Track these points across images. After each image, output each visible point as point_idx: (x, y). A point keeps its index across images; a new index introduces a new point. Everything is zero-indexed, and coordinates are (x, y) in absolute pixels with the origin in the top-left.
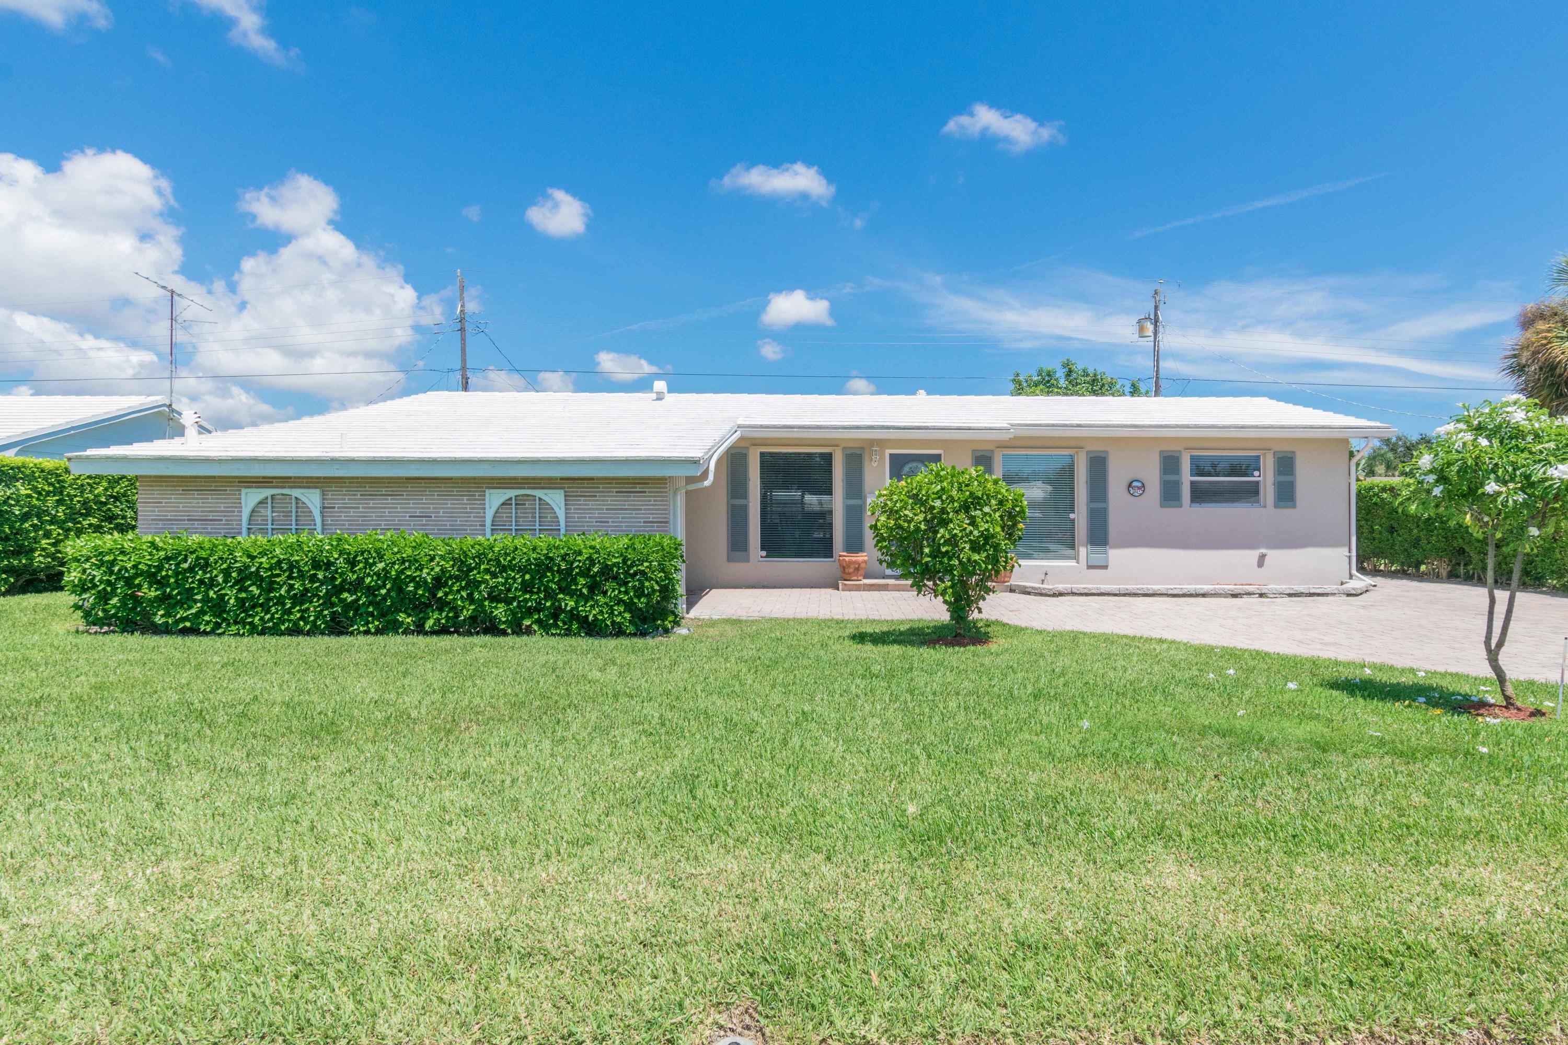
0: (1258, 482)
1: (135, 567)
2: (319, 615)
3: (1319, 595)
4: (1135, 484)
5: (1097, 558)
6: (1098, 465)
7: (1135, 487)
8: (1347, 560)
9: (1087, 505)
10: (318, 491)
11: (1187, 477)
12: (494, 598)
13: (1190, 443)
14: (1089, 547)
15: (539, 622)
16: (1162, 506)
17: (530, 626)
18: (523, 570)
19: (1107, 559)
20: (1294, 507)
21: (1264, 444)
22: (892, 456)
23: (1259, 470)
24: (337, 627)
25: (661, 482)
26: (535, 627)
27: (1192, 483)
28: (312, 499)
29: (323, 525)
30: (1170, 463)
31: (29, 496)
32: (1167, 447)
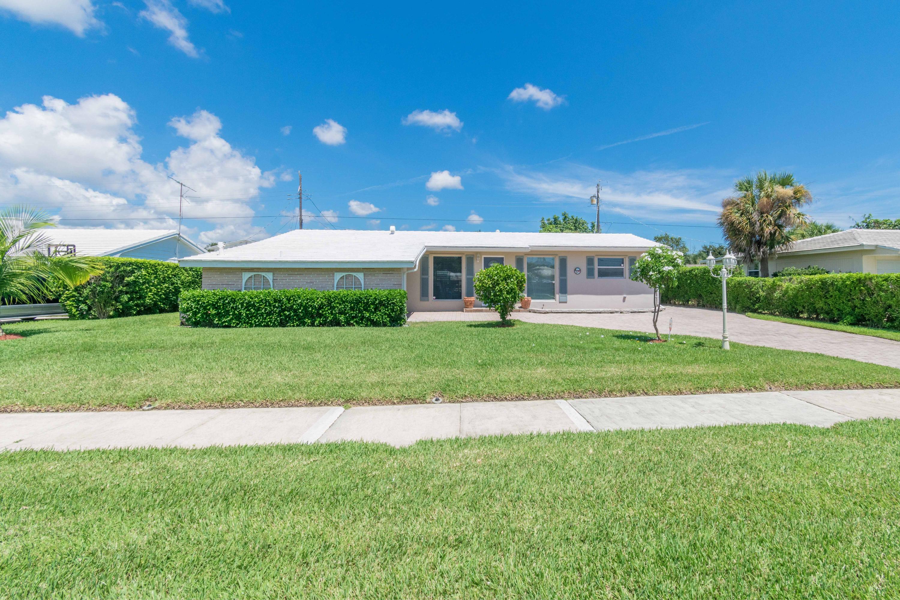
0: (623, 269)
1: (208, 302)
2: (276, 320)
3: (642, 312)
4: (577, 269)
5: (563, 298)
6: (563, 262)
7: (577, 270)
9: (559, 277)
10: (272, 273)
11: (596, 267)
12: (341, 313)
13: (598, 253)
14: (560, 294)
15: (356, 322)
16: (587, 278)
17: (353, 323)
18: (351, 302)
19: (566, 299)
21: (625, 254)
22: (484, 258)
23: (623, 264)
24: (282, 324)
25: (400, 269)
26: (355, 324)
27: (599, 269)
28: (269, 276)
29: (274, 286)
30: (590, 261)
31: (145, 275)
32: (588, 255)
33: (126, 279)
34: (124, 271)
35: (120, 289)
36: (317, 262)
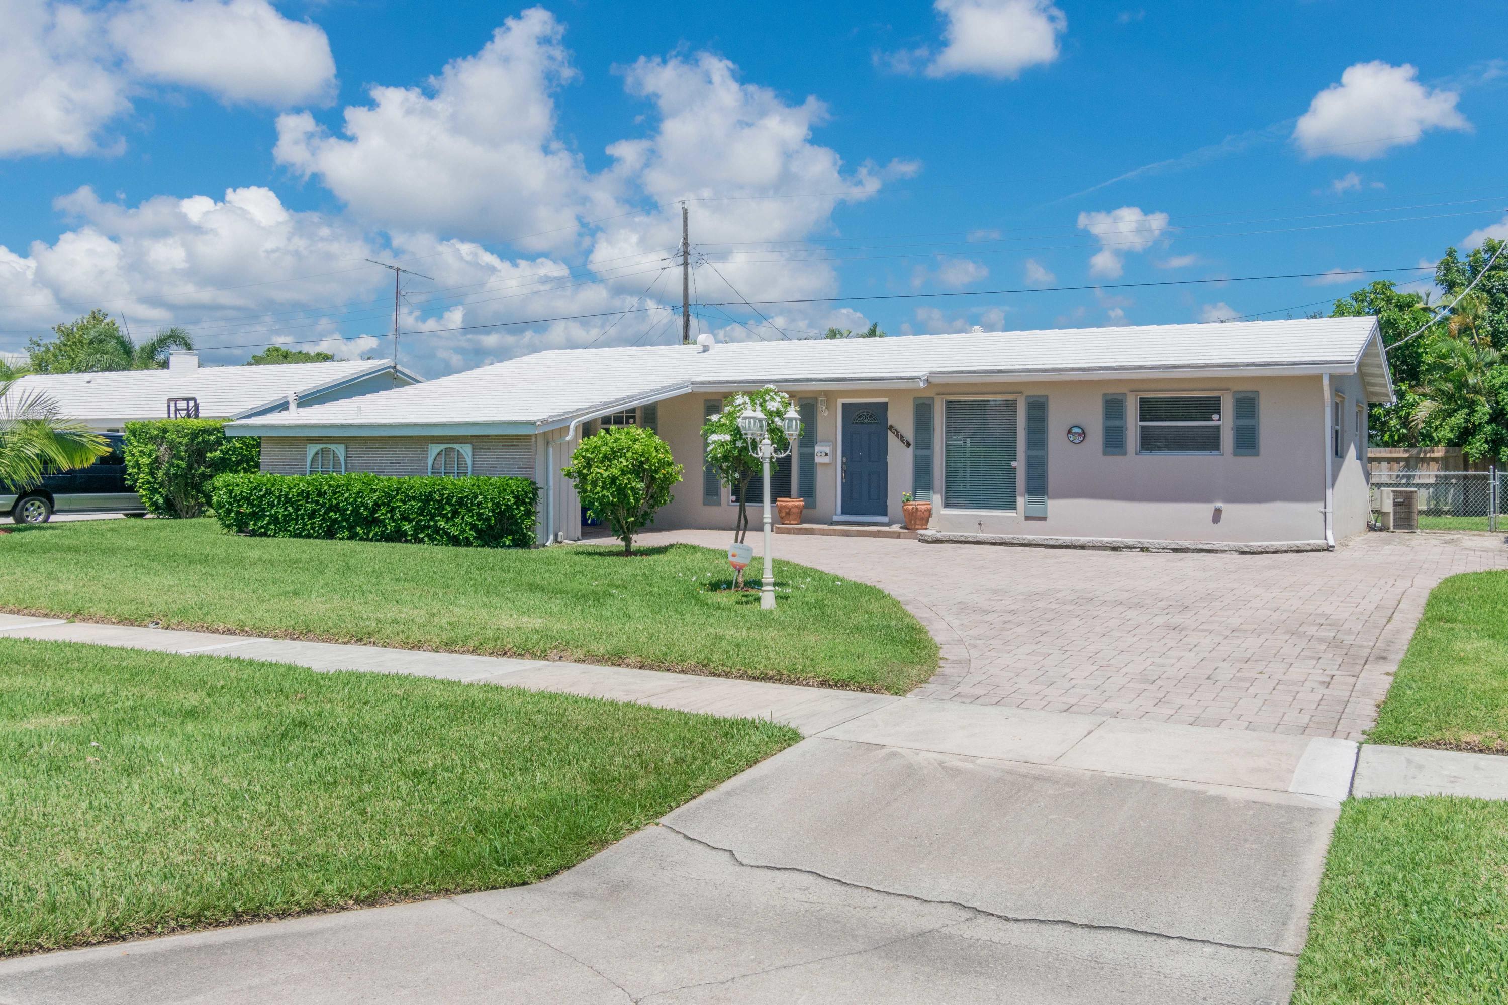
0: (1218, 427)
1: (240, 494)
2: (320, 526)
4: (1075, 430)
5: (1036, 509)
6: (1038, 410)
7: (1077, 433)
8: (1322, 516)
9: (1026, 452)
10: (343, 446)
11: (1133, 423)
12: (405, 518)
13: (1136, 385)
14: (1027, 496)
15: (428, 535)
16: (1105, 453)
17: (423, 538)
18: (418, 500)
19: (1045, 509)
20: (1257, 454)
21: (1223, 383)
22: (844, 404)
23: (1219, 413)
24: (330, 534)
26: (426, 539)
27: (1138, 428)
28: (340, 450)
29: (346, 468)
30: (1112, 407)
31: (241, 448)
32: (1112, 390)
33: (208, 455)
34: (206, 442)
35: (200, 471)
36: (391, 426)
